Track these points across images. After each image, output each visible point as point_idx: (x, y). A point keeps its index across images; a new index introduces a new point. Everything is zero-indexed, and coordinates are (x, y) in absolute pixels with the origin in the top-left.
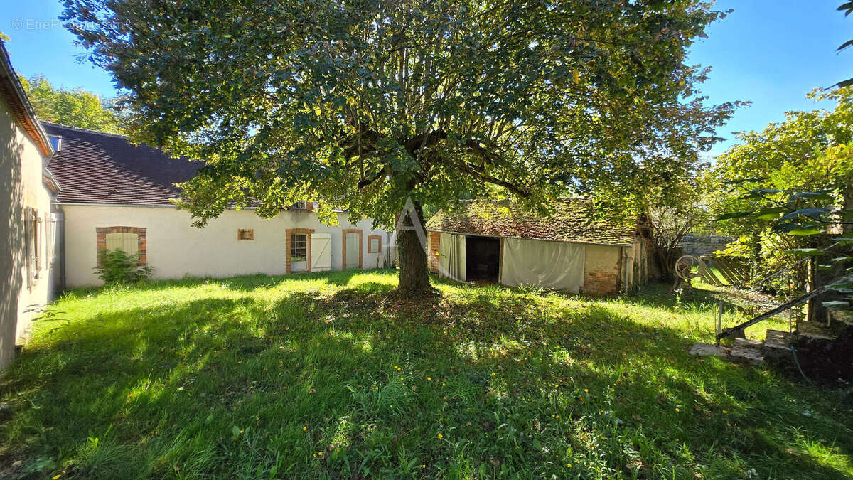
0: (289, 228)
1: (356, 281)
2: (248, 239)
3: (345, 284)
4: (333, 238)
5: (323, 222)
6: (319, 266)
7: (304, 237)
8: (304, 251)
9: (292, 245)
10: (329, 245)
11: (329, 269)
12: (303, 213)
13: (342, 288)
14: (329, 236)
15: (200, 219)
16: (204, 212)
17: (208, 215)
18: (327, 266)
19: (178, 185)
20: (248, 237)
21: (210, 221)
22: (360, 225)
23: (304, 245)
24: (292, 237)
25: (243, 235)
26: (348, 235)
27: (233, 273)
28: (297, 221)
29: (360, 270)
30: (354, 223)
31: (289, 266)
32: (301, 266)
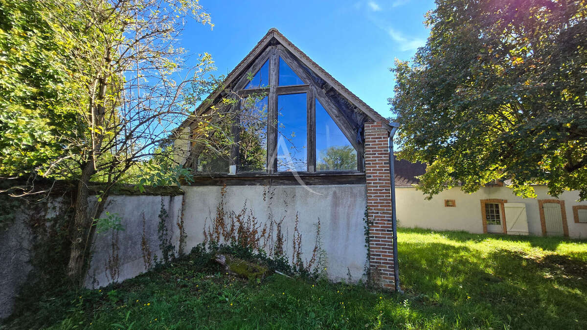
0: (484, 199)
1: (564, 249)
2: (451, 206)
3: (553, 250)
4: (528, 208)
5: (518, 195)
6: (515, 230)
7: (497, 206)
8: (498, 217)
9: (487, 211)
10: (524, 213)
11: (527, 234)
12: (494, 187)
13: (549, 253)
14: (523, 205)
15: (429, 195)
16: (431, 191)
17: (433, 192)
18: (525, 231)
19: (417, 177)
20: (451, 204)
21: (434, 196)
22: (561, 197)
23: (498, 212)
24: (487, 205)
25: (449, 203)
26: (545, 205)
27: (444, 228)
28: (489, 193)
29: (567, 239)
30: (556, 195)
31: (485, 228)
32: (496, 228)
